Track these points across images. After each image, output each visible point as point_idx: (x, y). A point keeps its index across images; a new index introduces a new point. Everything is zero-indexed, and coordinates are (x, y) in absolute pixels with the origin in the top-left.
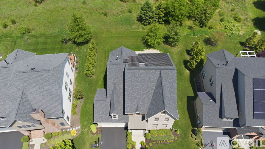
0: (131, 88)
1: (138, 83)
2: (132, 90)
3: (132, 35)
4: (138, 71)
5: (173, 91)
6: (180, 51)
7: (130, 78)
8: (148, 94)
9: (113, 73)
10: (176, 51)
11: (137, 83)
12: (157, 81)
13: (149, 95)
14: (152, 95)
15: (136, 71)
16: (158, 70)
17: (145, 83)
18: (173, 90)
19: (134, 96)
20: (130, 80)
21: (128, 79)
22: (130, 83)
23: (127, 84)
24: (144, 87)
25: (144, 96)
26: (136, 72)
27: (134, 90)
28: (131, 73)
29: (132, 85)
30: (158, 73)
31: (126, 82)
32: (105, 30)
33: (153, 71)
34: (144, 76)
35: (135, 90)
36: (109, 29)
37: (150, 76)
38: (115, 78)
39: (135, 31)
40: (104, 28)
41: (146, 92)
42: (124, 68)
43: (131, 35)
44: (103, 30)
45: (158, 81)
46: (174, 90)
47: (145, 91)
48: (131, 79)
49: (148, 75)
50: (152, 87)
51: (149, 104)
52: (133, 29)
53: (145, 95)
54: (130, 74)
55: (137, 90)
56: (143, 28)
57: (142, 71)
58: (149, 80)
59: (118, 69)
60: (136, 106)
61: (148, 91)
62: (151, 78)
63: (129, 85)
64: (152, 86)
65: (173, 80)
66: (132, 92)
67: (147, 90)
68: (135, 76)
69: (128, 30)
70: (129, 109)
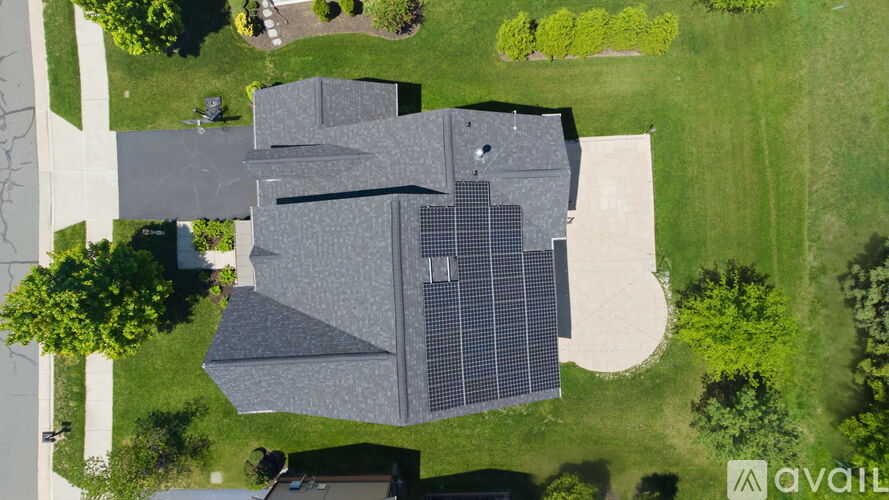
0: (328, 225)
1: (347, 252)
2: (323, 231)
3: (773, 218)
4: (390, 250)
5: (325, 402)
6: (672, 446)
7: (363, 218)
8: (312, 297)
9: (409, 140)
10: (668, 431)
11: (347, 248)
12: (356, 335)
13: (308, 300)
14: (307, 313)
15: (390, 241)
16: (394, 343)
17: (346, 283)
18: (328, 402)
19: (302, 238)
20: (354, 218)
21: (360, 211)
22: (344, 220)
23: (340, 207)
24: (333, 278)
25: (306, 280)
26: (383, 244)
27: (323, 237)
28: (380, 220)
29: (338, 228)
30: (384, 339)
31: (348, 200)
32: (803, 72)
33: (393, 322)
34: (370, 279)
35: (323, 240)
36: (810, 93)
37: (372, 305)
38: (393, 153)
39: (799, 232)
40: (820, 66)
41: (317, 289)
42: (430, 186)
43: (774, 212)
44: (805, 62)
45: (355, 338)
46: (328, 408)
47: (320, 284)
48: (357, 221)
49: (378, 299)
50: (336, 313)
51: (282, 301)
52: (815, 218)
53: (309, 284)
54: (377, 218)
55: (323, 252)
56: (823, 270)
57: (391, 270)
58: (356, 300)
59: (429, 162)
60: (274, 248)
61: (320, 297)
62: (366, 309)
63: (338, 218)
64: (339, 313)
65: (363, 406)
66: (317, 228)
67: (325, 292)
68: (371, 238)
69: (810, 193)
70: (266, 222)
